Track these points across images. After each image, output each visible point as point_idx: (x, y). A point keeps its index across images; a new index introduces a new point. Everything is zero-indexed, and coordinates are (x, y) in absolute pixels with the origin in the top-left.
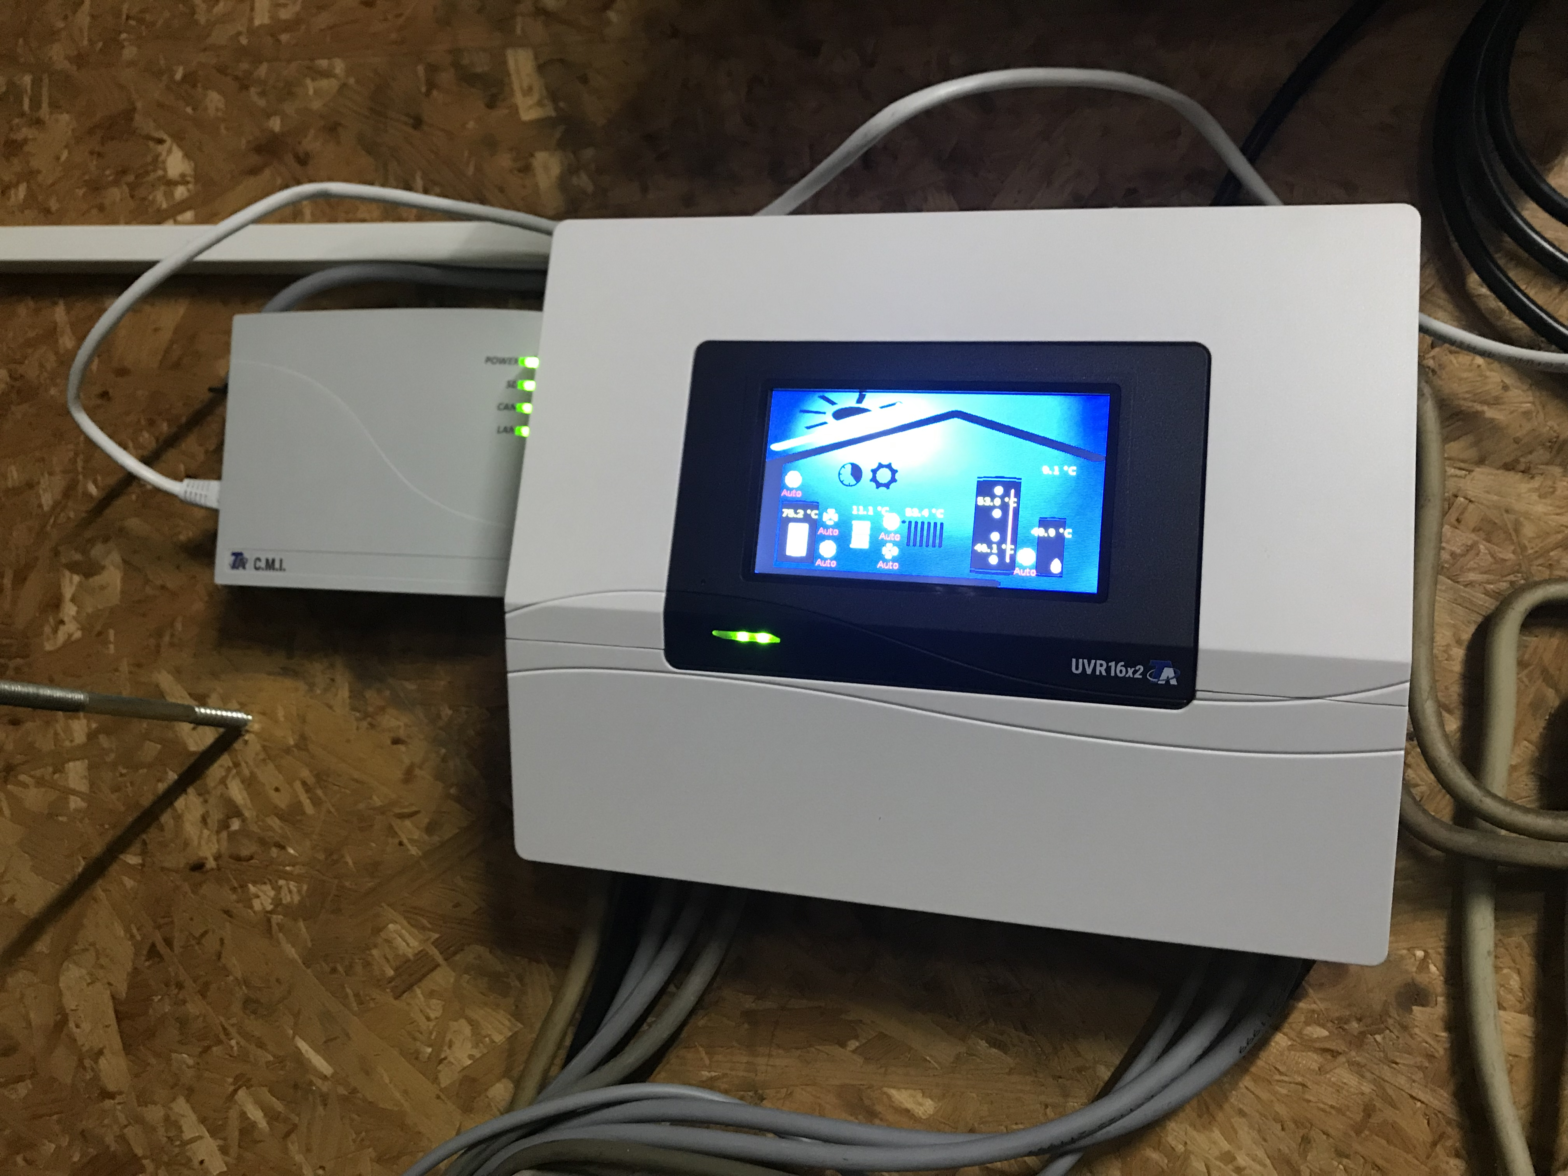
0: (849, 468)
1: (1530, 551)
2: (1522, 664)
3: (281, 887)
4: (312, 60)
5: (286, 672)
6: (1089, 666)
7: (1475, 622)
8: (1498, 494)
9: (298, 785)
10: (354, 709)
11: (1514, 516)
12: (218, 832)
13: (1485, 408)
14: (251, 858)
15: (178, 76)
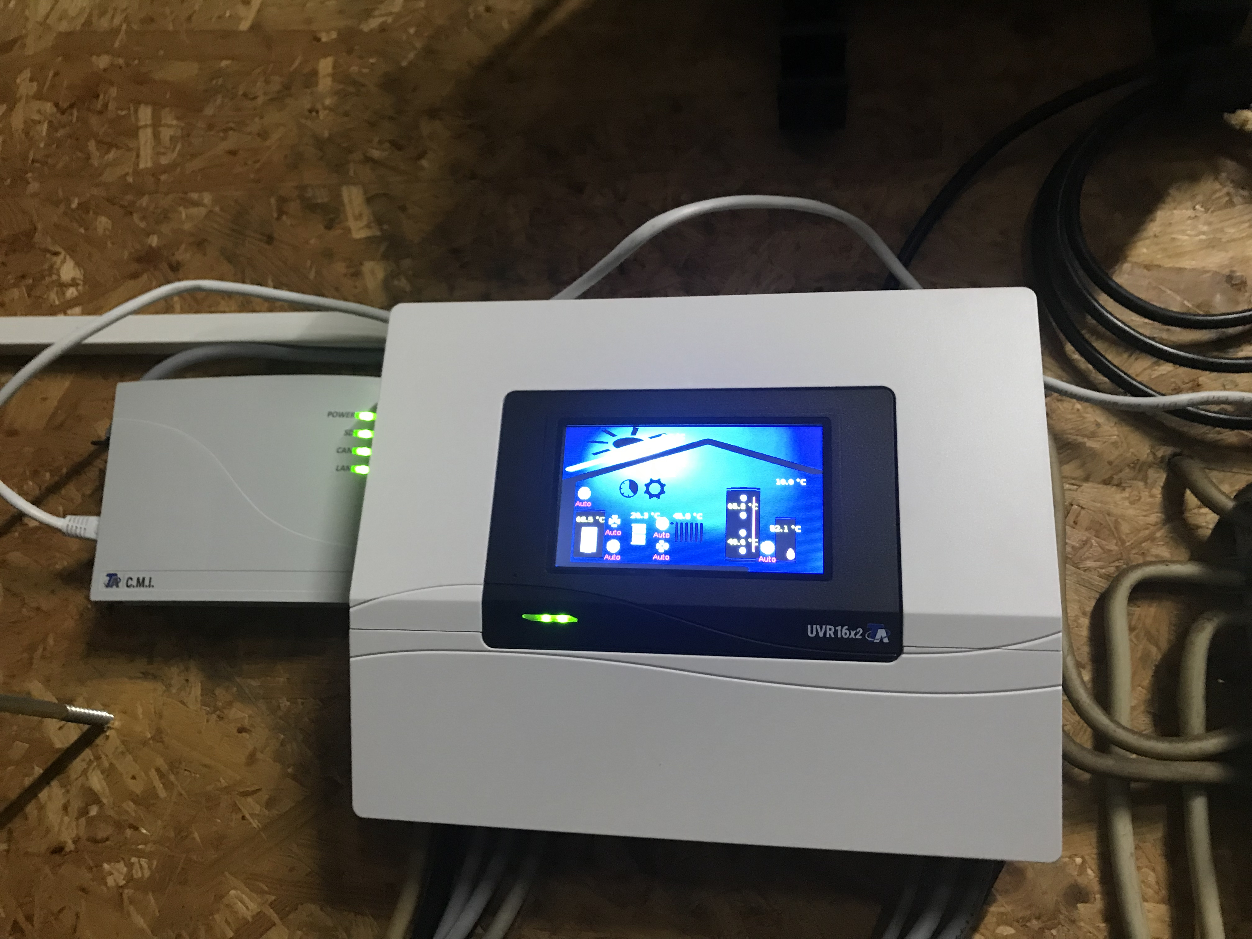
0: (628, 483)
1: (1128, 544)
2: (1132, 629)
3: (133, 864)
4: (186, 193)
5: (146, 675)
6: (821, 630)
7: (1094, 598)
8: (1101, 502)
9: (153, 773)
10: (204, 704)
11: (1114, 518)
12: (77, 819)
13: (1086, 440)
14: (107, 839)
15: (74, 206)
